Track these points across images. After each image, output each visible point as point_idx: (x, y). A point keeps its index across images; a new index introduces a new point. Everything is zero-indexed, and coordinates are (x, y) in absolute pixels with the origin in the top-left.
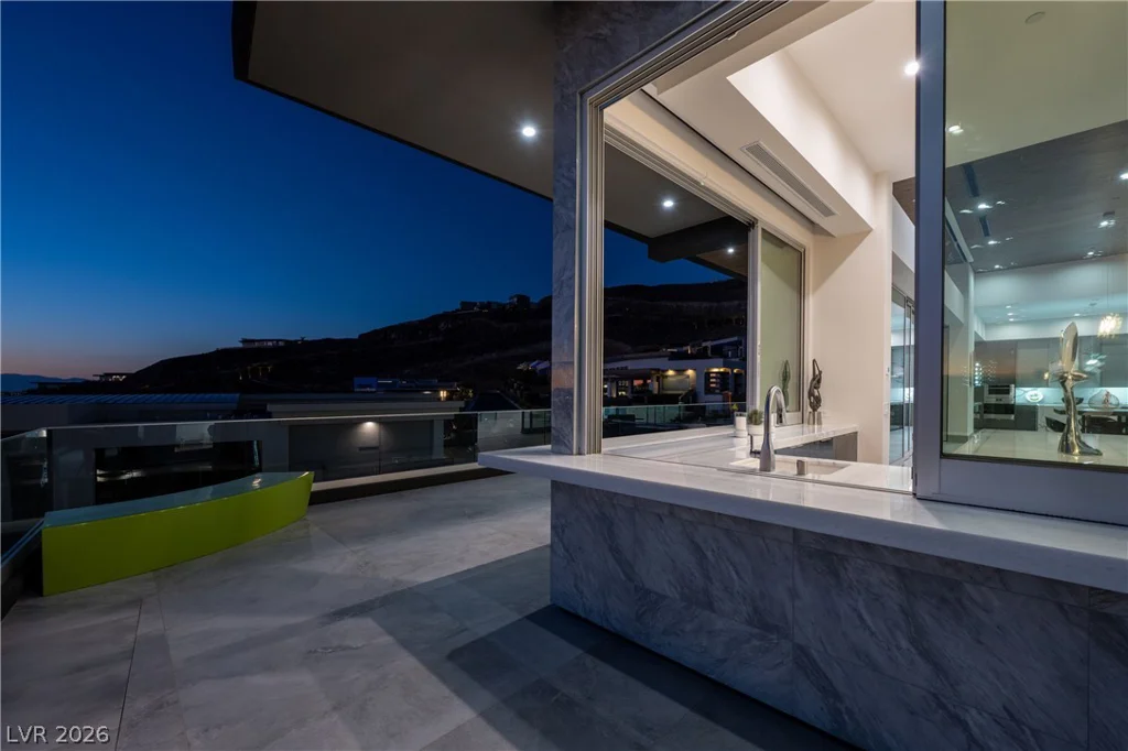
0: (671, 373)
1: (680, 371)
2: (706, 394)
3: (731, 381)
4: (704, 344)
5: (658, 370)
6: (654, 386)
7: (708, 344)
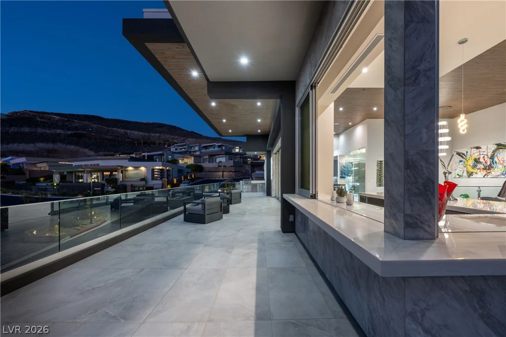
0: (130, 168)
1: (136, 168)
2: (152, 180)
3: (165, 173)
4: (143, 154)
5: (122, 167)
6: (119, 176)
7: (146, 154)
